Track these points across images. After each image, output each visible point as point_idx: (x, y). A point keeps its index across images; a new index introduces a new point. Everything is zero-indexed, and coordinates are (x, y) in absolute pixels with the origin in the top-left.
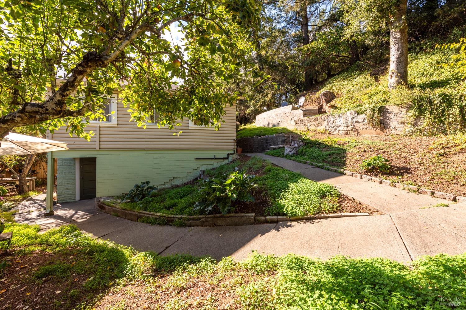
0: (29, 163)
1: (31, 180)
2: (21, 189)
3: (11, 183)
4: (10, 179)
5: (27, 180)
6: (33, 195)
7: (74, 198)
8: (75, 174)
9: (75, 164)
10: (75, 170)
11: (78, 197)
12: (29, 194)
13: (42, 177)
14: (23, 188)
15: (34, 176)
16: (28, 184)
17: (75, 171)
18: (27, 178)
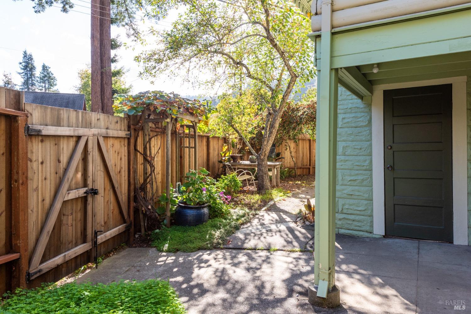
0: (271, 133)
1: (274, 166)
2: (260, 182)
3: (247, 169)
4: (247, 162)
5: (269, 166)
6: (277, 196)
7: (368, 228)
8: (370, 154)
9: (370, 121)
10: (370, 140)
11: (379, 229)
12: (271, 194)
13: (289, 166)
14: (263, 181)
15: (279, 162)
16: (270, 174)
17: (371, 145)
18: (269, 163)
